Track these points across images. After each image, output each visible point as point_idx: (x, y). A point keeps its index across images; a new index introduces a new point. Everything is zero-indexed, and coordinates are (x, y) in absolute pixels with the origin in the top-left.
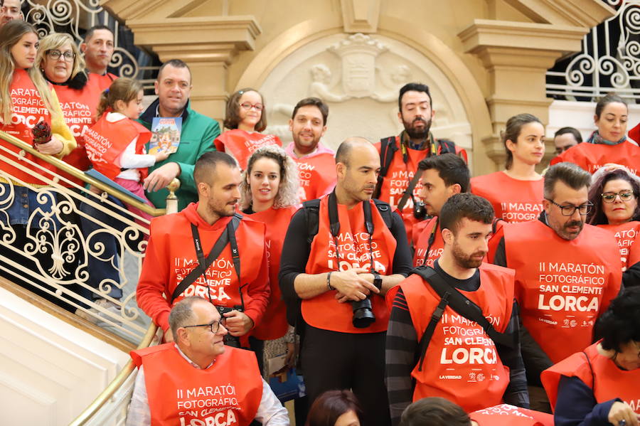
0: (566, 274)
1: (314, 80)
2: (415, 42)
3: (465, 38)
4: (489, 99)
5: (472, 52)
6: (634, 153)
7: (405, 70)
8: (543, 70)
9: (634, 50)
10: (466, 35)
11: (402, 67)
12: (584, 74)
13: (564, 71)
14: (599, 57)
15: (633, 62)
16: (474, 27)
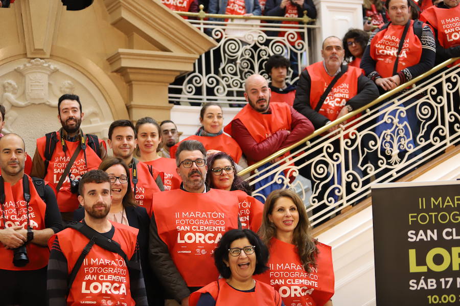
0: (195, 219)
1: (5, 91)
2: (77, 65)
3: (112, 61)
4: (128, 105)
5: (117, 71)
6: (228, 142)
7: (70, 85)
8: (166, 84)
9: (231, 70)
10: (113, 60)
11: (67, 82)
12: (196, 87)
13: (182, 85)
14: (206, 75)
15: (230, 78)
16: (118, 54)
